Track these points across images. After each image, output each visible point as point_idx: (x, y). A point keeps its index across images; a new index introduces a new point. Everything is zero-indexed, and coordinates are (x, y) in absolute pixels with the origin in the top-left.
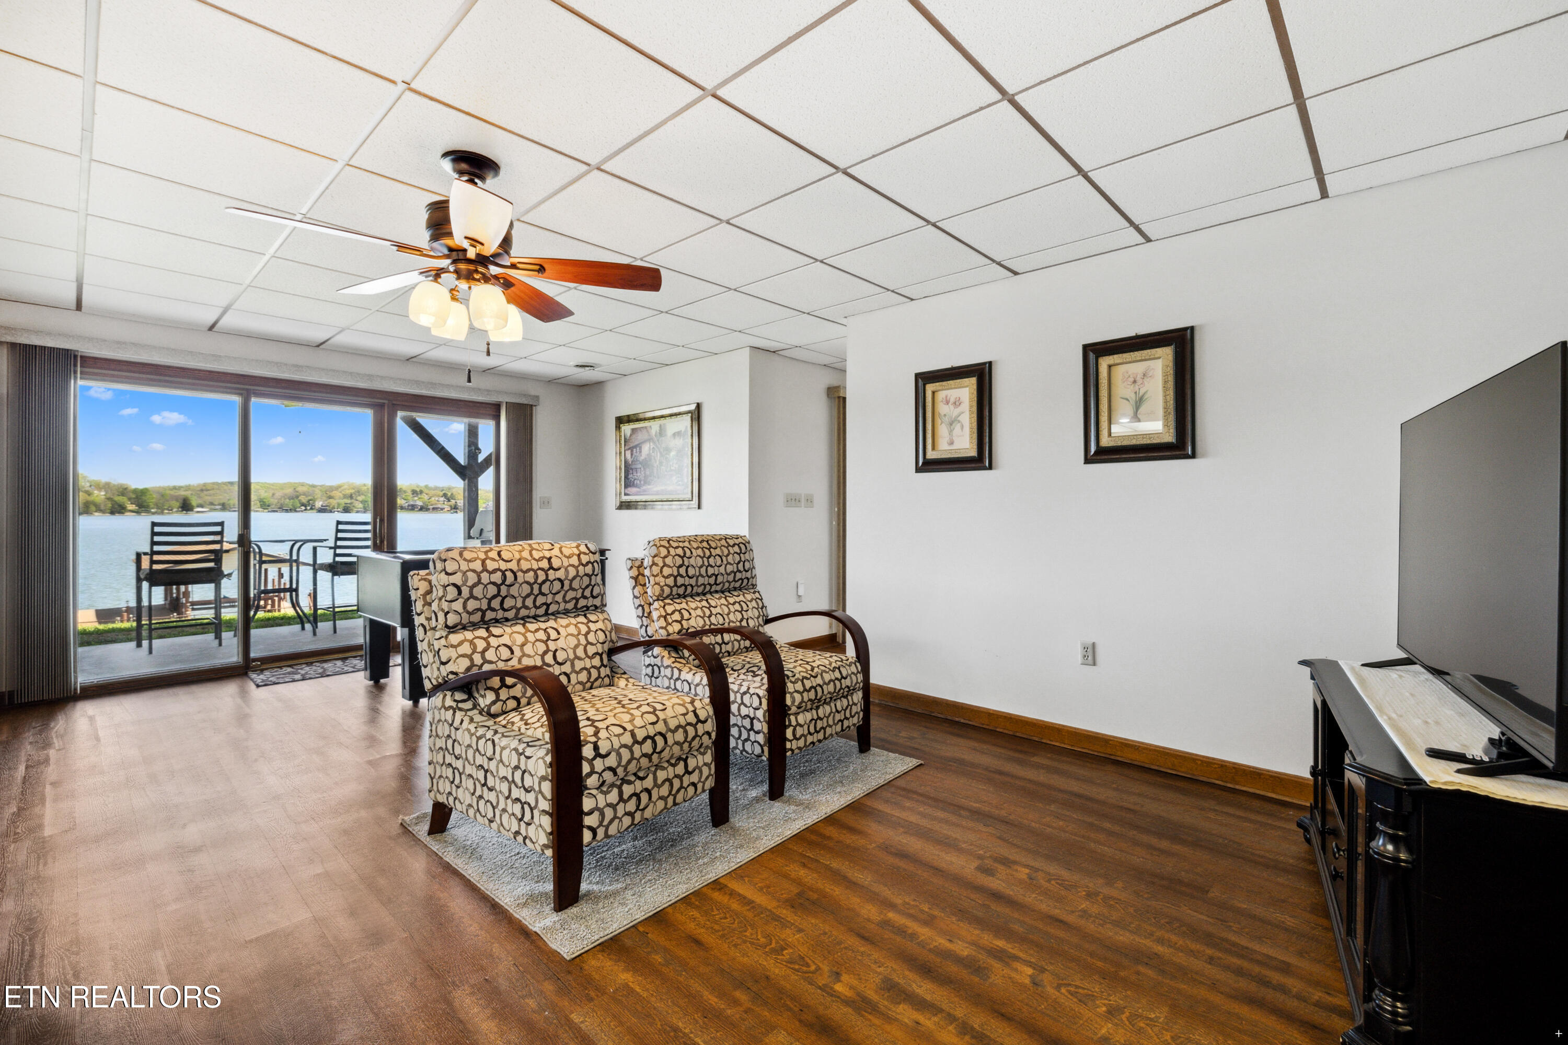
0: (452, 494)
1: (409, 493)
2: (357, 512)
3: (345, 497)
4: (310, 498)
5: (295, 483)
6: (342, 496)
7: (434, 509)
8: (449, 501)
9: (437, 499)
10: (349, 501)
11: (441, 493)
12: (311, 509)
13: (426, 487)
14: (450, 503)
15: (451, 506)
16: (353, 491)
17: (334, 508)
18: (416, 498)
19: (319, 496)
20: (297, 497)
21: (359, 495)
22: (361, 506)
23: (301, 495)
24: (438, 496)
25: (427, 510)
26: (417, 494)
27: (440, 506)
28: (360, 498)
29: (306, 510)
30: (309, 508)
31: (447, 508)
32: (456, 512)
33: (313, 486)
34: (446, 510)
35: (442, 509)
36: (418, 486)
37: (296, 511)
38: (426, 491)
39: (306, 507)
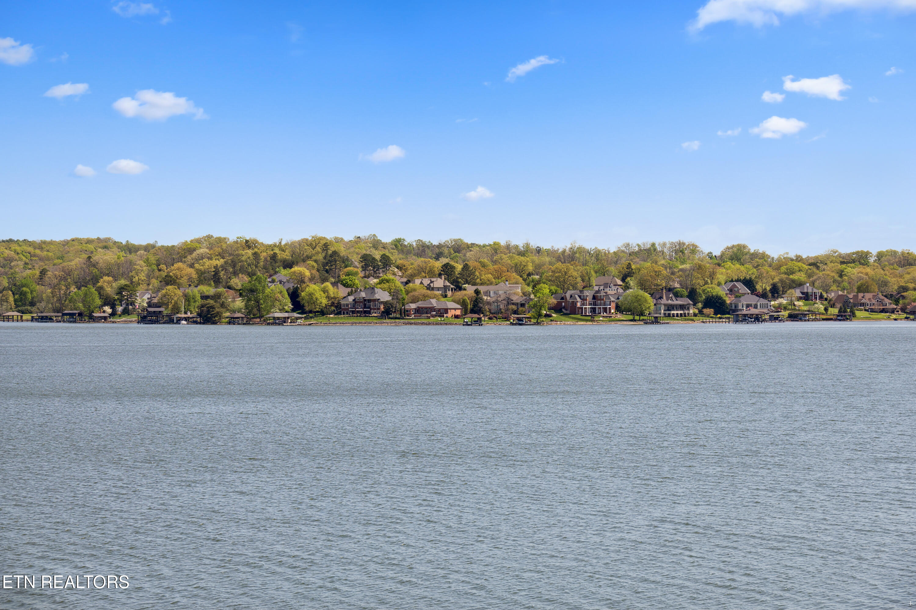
0: (466, 267)
1: (357, 267)
2: (232, 321)
3: (202, 278)
4: (123, 282)
5: (89, 241)
6: (195, 276)
7: (419, 311)
8: (459, 288)
9: (426, 282)
10: (209, 290)
11: (438, 265)
12: (126, 312)
13: (398, 244)
14: (459, 294)
15: (463, 304)
16: (220, 262)
17: (176, 309)
18: (373, 281)
19: (142, 276)
20: (95, 280)
21: (235, 274)
22: (239, 303)
23: (103, 274)
24: (431, 274)
25: (404, 314)
26: (376, 269)
27: (434, 303)
28: (237, 282)
29: (113, 314)
30: (120, 309)
31: (455, 309)
32: (478, 322)
33: (130, 249)
34: (451, 313)
35: (442, 312)
36: (376, 244)
37: (92, 319)
38: (395, 257)
39: (113, 307)
